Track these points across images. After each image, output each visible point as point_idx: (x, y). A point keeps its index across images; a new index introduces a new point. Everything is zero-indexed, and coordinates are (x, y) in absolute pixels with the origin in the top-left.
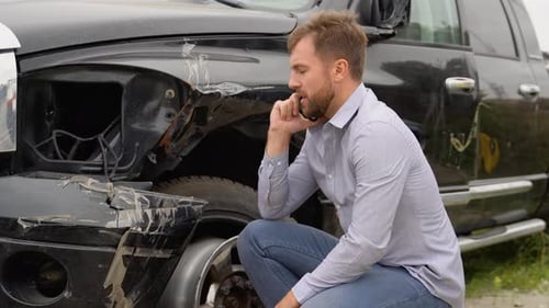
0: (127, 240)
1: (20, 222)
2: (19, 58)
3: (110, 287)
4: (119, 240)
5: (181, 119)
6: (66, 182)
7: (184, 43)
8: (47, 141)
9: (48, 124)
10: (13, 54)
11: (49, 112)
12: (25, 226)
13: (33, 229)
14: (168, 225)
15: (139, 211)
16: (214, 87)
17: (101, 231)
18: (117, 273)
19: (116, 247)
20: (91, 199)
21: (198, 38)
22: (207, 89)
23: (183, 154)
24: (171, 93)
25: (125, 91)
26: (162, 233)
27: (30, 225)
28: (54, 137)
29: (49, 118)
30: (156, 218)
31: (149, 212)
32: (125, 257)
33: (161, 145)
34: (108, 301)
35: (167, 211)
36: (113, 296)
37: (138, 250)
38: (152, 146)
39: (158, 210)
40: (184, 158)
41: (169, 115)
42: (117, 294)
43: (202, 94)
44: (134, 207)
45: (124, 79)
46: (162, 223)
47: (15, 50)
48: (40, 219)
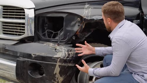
0: (60, 61)
1: (32, 55)
2: (35, 10)
3: (56, 74)
4: (57, 61)
5: (82, 27)
6: (45, 44)
7: (86, 4)
8: (44, 33)
9: (45, 28)
10: (33, 9)
11: (46, 25)
12: (33, 56)
13: (35, 57)
14: (72, 57)
15: (63, 52)
16: (92, 17)
17: (52, 58)
18: (57, 70)
19: (57, 62)
20: (51, 49)
21: (91, 3)
22: (89, 18)
23: (86, 37)
24: (79, 19)
25: (65, 19)
26: (70, 59)
27: (34, 56)
28: (46, 32)
29: (46, 26)
30: (69, 55)
31: (67, 53)
32: (59, 66)
33: (76, 34)
34: (56, 77)
35: (73, 53)
36: (57, 76)
37: (63, 63)
38: (74, 34)
39: (70, 53)
40: (86, 38)
41: (79, 26)
42: (58, 75)
43: (87, 19)
44: (62, 51)
45: (64, 15)
46: (71, 56)
47: (34, 8)
48: (37, 54)
